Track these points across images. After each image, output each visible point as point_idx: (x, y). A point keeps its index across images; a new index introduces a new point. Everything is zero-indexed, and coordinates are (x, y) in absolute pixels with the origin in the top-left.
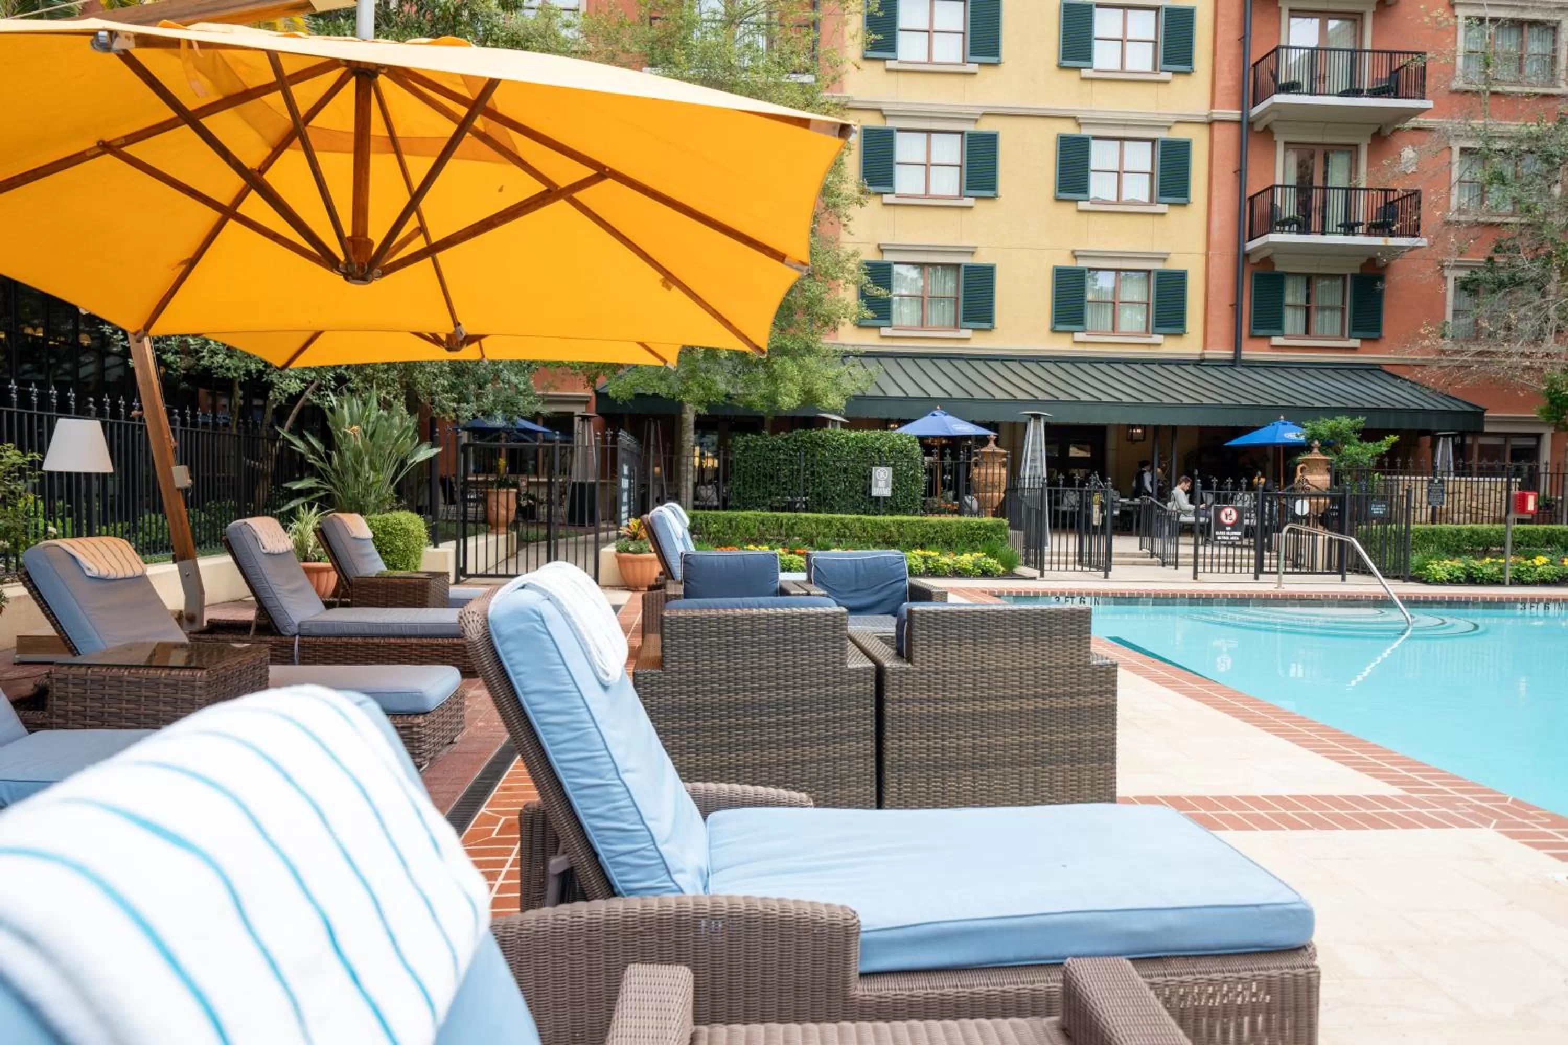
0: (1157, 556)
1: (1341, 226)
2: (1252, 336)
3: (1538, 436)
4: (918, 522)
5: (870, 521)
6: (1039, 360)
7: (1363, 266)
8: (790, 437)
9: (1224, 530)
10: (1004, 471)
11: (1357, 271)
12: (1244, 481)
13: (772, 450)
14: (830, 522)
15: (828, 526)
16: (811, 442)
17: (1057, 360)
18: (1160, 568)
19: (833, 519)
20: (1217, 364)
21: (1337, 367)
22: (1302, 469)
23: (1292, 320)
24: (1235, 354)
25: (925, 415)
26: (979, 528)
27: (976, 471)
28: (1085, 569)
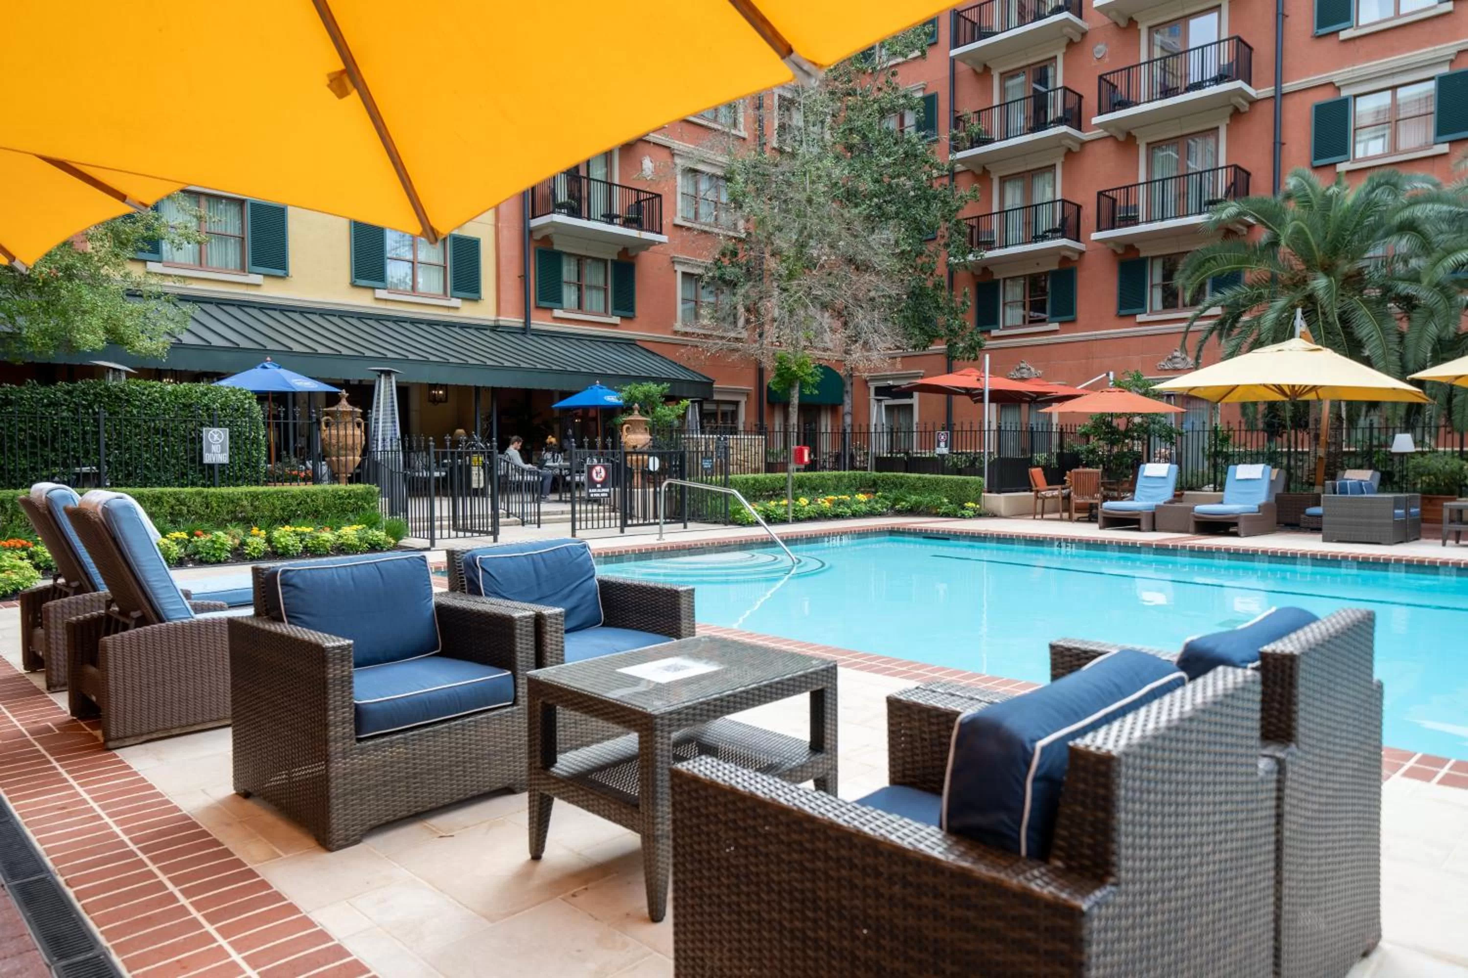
0: (515, 515)
1: (603, 216)
2: (538, 307)
3: (737, 403)
4: (276, 493)
5: (213, 494)
6: (343, 315)
7: (619, 254)
8: (75, 389)
9: (595, 487)
10: (358, 432)
11: (615, 257)
12: (586, 440)
13: (48, 406)
14: (159, 498)
15: (157, 503)
16: (109, 397)
17: (362, 317)
18: (520, 527)
19: (162, 493)
20: (510, 331)
21: (606, 340)
22: (628, 428)
23: (569, 295)
24: (525, 323)
25: (253, 366)
26: (349, 497)
27: (325, 433)
28: (461, 534)
